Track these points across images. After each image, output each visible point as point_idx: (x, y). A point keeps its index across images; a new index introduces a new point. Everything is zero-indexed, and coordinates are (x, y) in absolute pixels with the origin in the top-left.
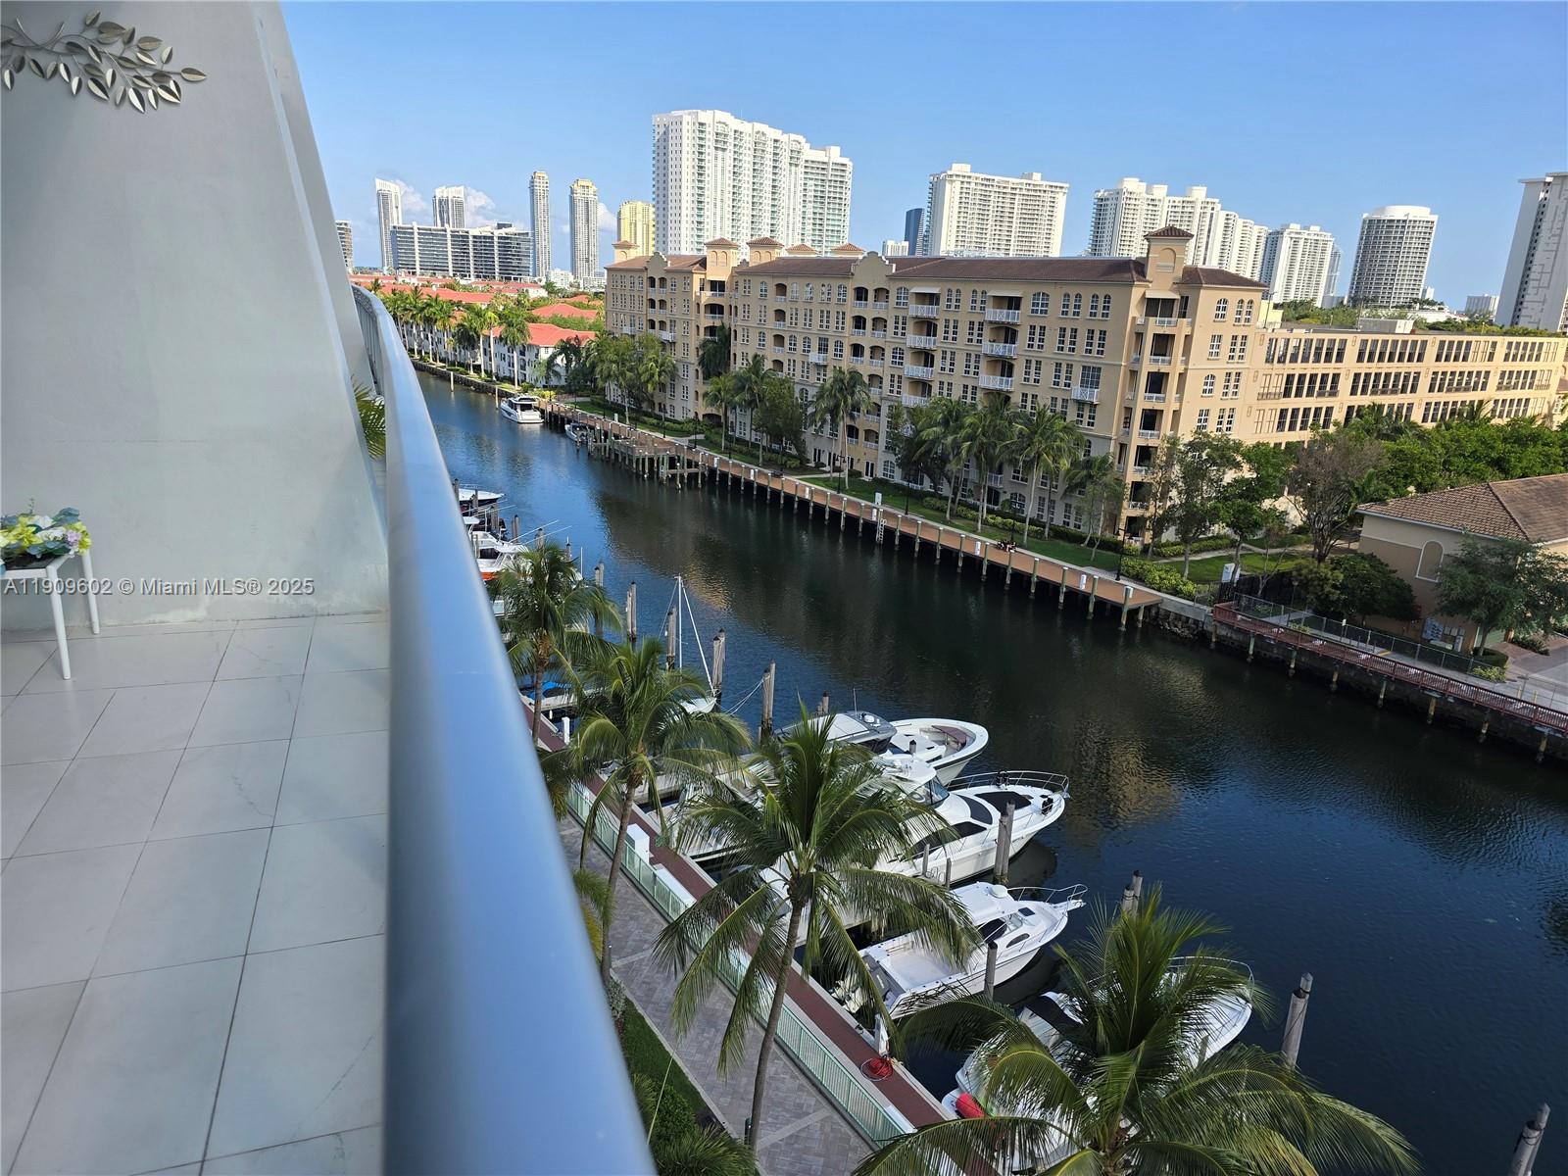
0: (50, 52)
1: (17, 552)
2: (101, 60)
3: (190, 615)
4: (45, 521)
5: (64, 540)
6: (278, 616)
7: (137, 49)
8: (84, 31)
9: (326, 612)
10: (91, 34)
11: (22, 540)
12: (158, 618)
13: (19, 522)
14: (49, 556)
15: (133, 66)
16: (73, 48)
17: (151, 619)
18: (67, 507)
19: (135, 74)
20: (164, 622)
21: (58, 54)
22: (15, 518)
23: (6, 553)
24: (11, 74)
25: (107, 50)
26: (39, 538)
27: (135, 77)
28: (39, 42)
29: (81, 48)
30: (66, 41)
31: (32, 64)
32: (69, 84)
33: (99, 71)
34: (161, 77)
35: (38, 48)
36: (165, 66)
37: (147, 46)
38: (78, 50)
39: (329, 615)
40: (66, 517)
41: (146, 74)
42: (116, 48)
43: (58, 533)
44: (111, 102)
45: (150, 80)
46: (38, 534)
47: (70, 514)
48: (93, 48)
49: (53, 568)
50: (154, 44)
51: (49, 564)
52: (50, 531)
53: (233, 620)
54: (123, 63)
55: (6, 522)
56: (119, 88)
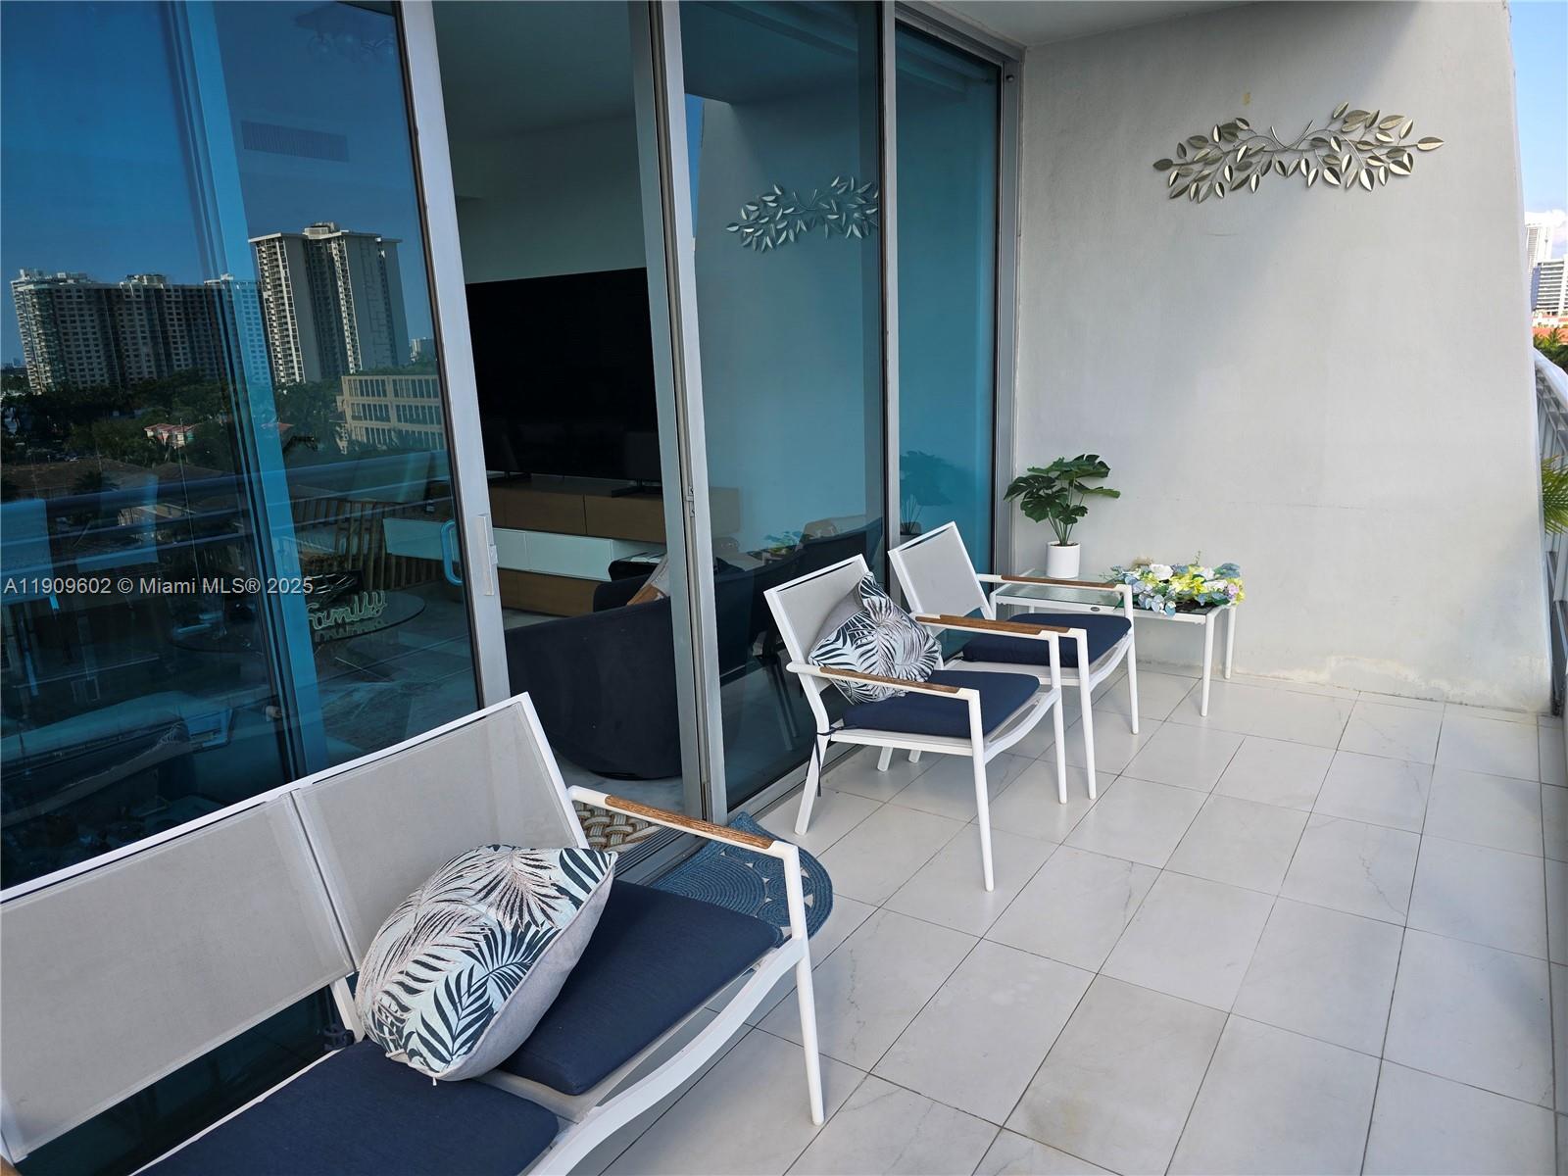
0: (1296, 150)
1: (1187, 598)
2: (1340, 148)
3: (1312, 676)
4: (1209, 574)
5: (1225, 592)
6: (1402, 694)
7: (1378, 130)
8: (1331, 123)
9: (1458, 700)
10: (1336, 126)
11: (1192, 588)
12: (1286, 674)
13: (1188, 572)
14: (1211, 605)
15: (1370, 148)
16: (1318, 142)
17: (1276, 674)
18: (1228, 562)
19: (1371, 155)
20: (1287, 679)
21: (1302, 151)
22: (1186, 567)
23: (1179, 598)
24: (1258, 177)
25: (1347, 138)
26: (1205, 589)
27: (1370, 158)
28: (1286, 144)
29: (1324, 141)
30: (1311, 138)
31: (1277, 165)
32: (1307, 177)
33: (1337, 159)
34: (1395, 152)
35: (1286, 150)
36: (1402, 141)
37: (1389, 125)
38: (1320, 144)
39: (1461, 704)
40: (1227, 571)
41: (1380, 153)
42: (1357, 133)
43: (1221, 585)
44: (1342, 186)
45: (1383, 158)
46: (1205, 584)
47: (1231, 569)
48: (1336, 139)
49: (1212, 615)
50: (1394, 122)
51: (1209, 611)
52: (1215, 582)
53: (1355, 690)
54: (1360, 146)
55: (1179, 570)
56: (1353, 170)
